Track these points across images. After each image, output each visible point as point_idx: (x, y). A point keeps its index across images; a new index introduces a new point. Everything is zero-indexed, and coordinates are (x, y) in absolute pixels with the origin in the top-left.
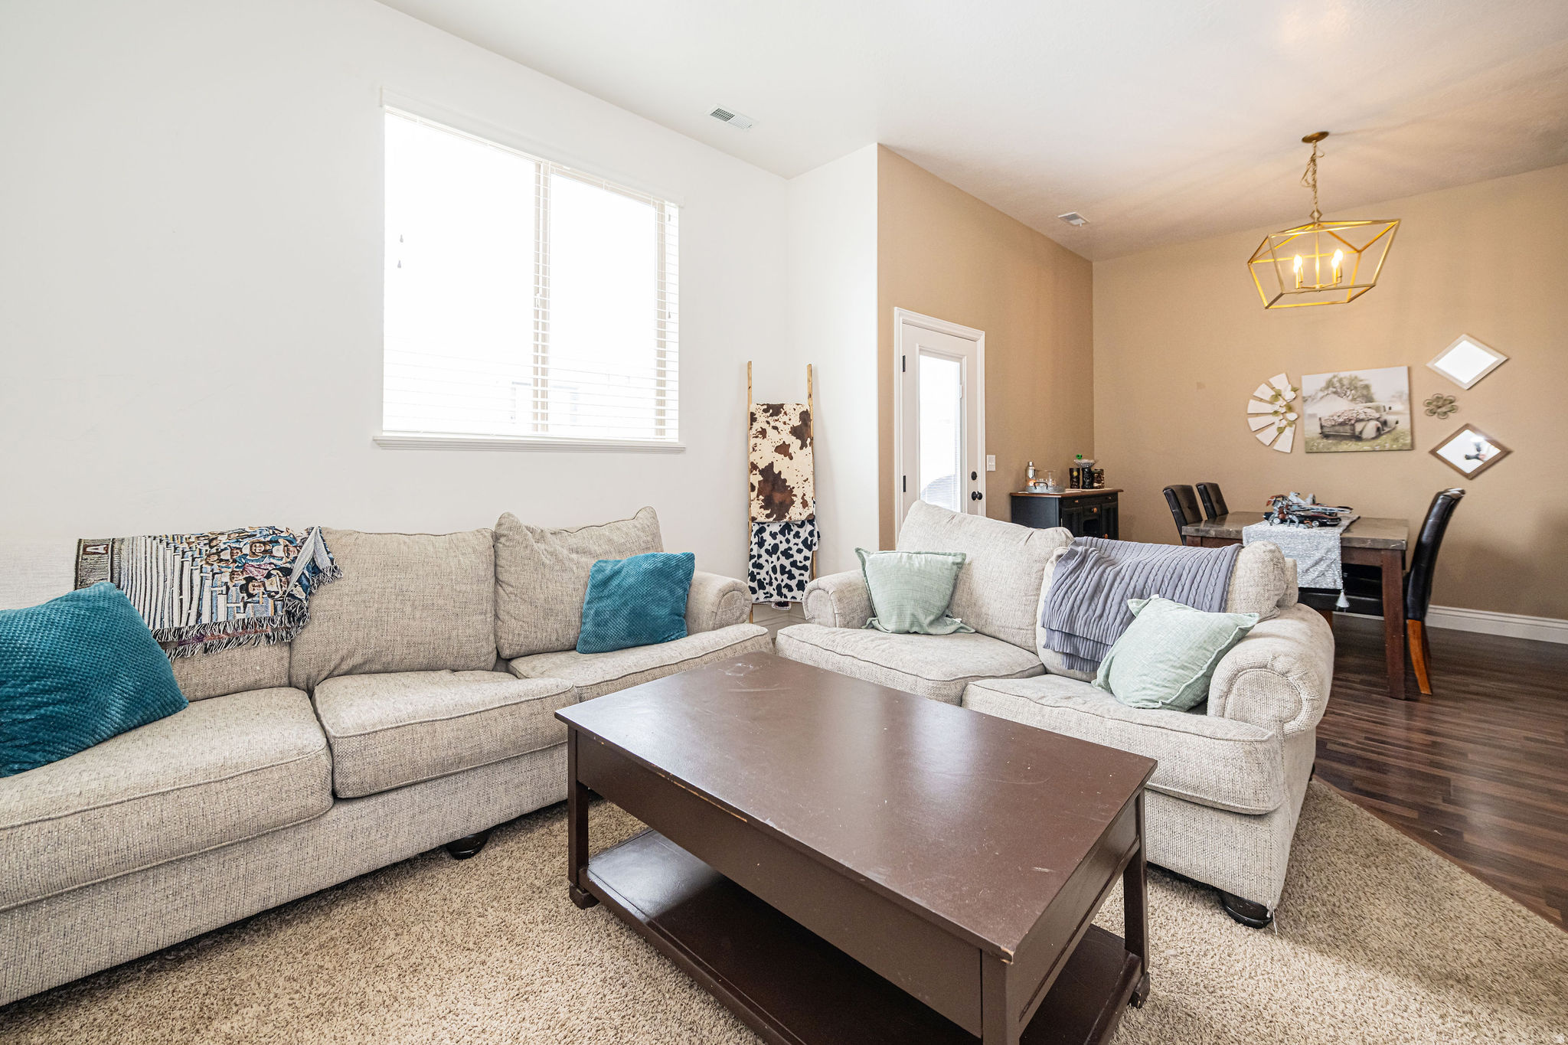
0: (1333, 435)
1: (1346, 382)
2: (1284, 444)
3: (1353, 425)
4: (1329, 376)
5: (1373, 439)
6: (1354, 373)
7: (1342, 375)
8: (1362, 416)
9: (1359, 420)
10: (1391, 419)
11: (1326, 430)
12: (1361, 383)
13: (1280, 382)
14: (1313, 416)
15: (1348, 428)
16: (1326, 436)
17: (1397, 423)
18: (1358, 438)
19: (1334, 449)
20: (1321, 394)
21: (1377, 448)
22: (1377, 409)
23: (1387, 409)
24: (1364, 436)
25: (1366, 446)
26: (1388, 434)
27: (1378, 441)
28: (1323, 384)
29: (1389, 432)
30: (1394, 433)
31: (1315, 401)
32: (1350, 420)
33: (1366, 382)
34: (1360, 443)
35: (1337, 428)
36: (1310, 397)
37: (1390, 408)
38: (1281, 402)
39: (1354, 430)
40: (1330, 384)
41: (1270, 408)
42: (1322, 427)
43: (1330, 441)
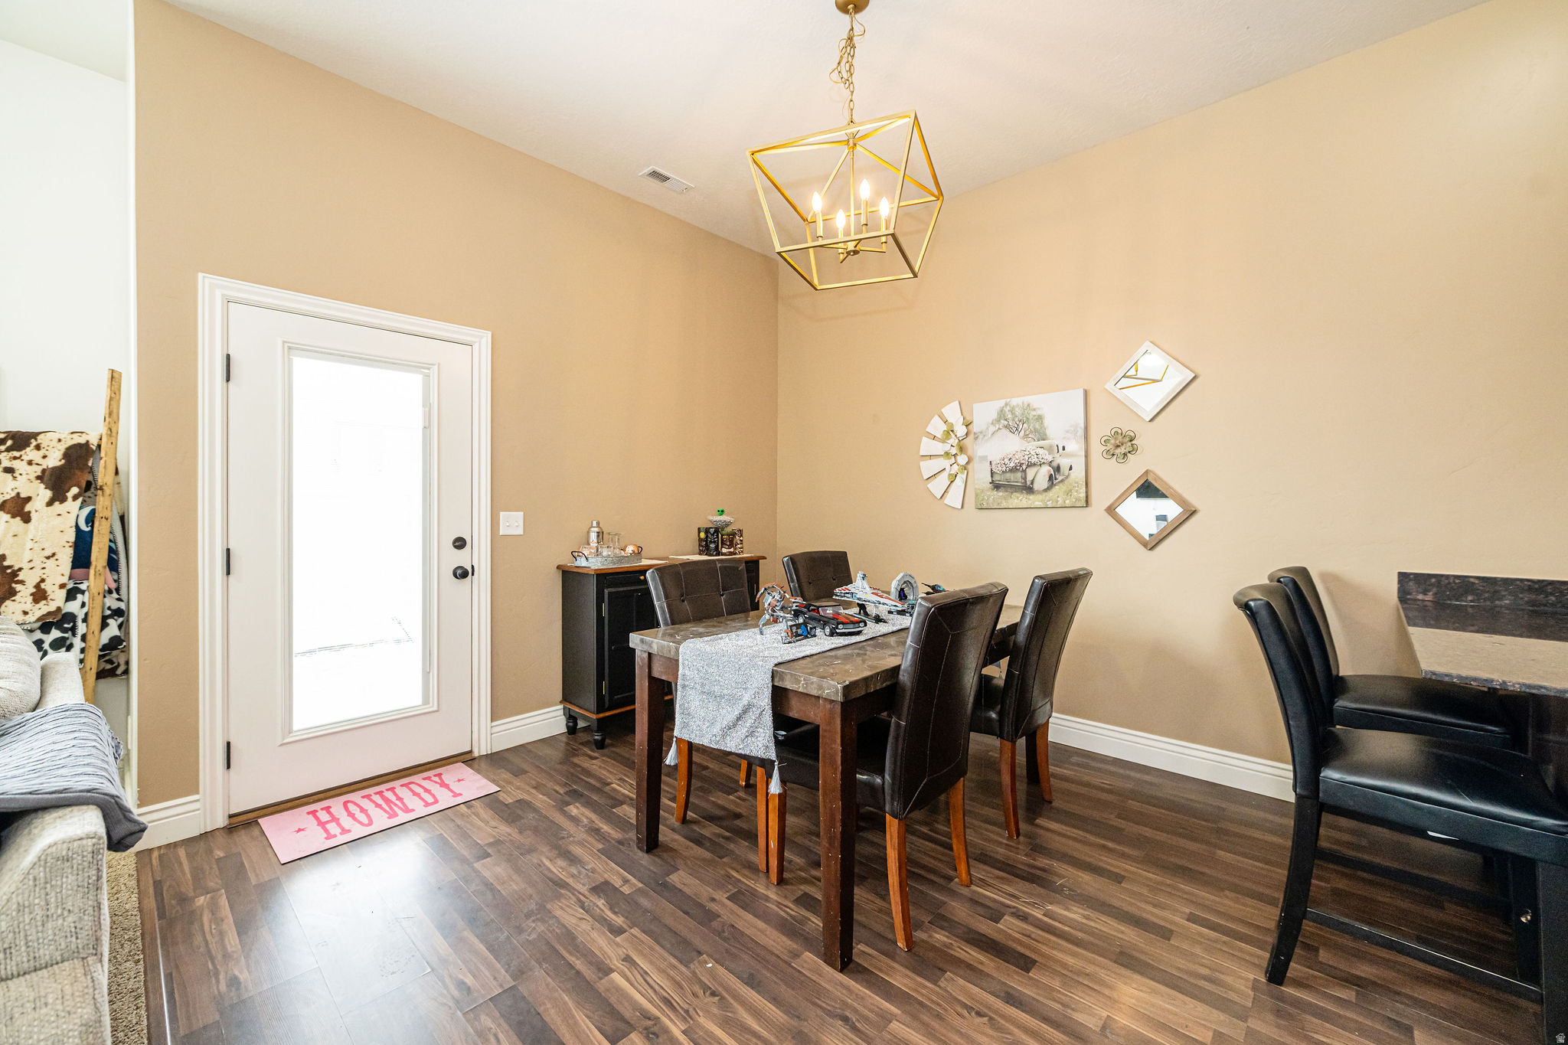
0: (1004, 486)
1: (1018, 412)
2: (954, 499)
3: (1024, 471)
4: (1001, 403)
5: (1046, 490)
6: (1028, 399)
7: (1015, 401)
8: (1034, 460)
9: (1030, 465)
10: (1064, 463)
11: (996, 478)
12: (1034, 413)
13: (952, 412)
14: (983, 458)
15: (1019, 475)
16: (997, 486)
17: (1071, 468)
18: (1029, 489)
19: (1004, 505)
20: (992, 429)
21: (1049, 504)
22: (1050, 449)
23: (1061, 449)
24: (1036, 487)
25: (1035, 500)
26: (1061, 485)
27: (1051, 494)
28: (995, 416)
29: (1062, 481)
30: (1066, 482)
31: (986, 438)
32: (1022, 464)
33: (1039, 412)
34: (1032, 497)
35: (1008, 475)
36: (981, 432)
37: (1064, 448)
38: (953, 441)
39: (1025, 478)
40: (1001, 415)
41: (939, 448)
42: (992, 474)
43: (1001, 494)
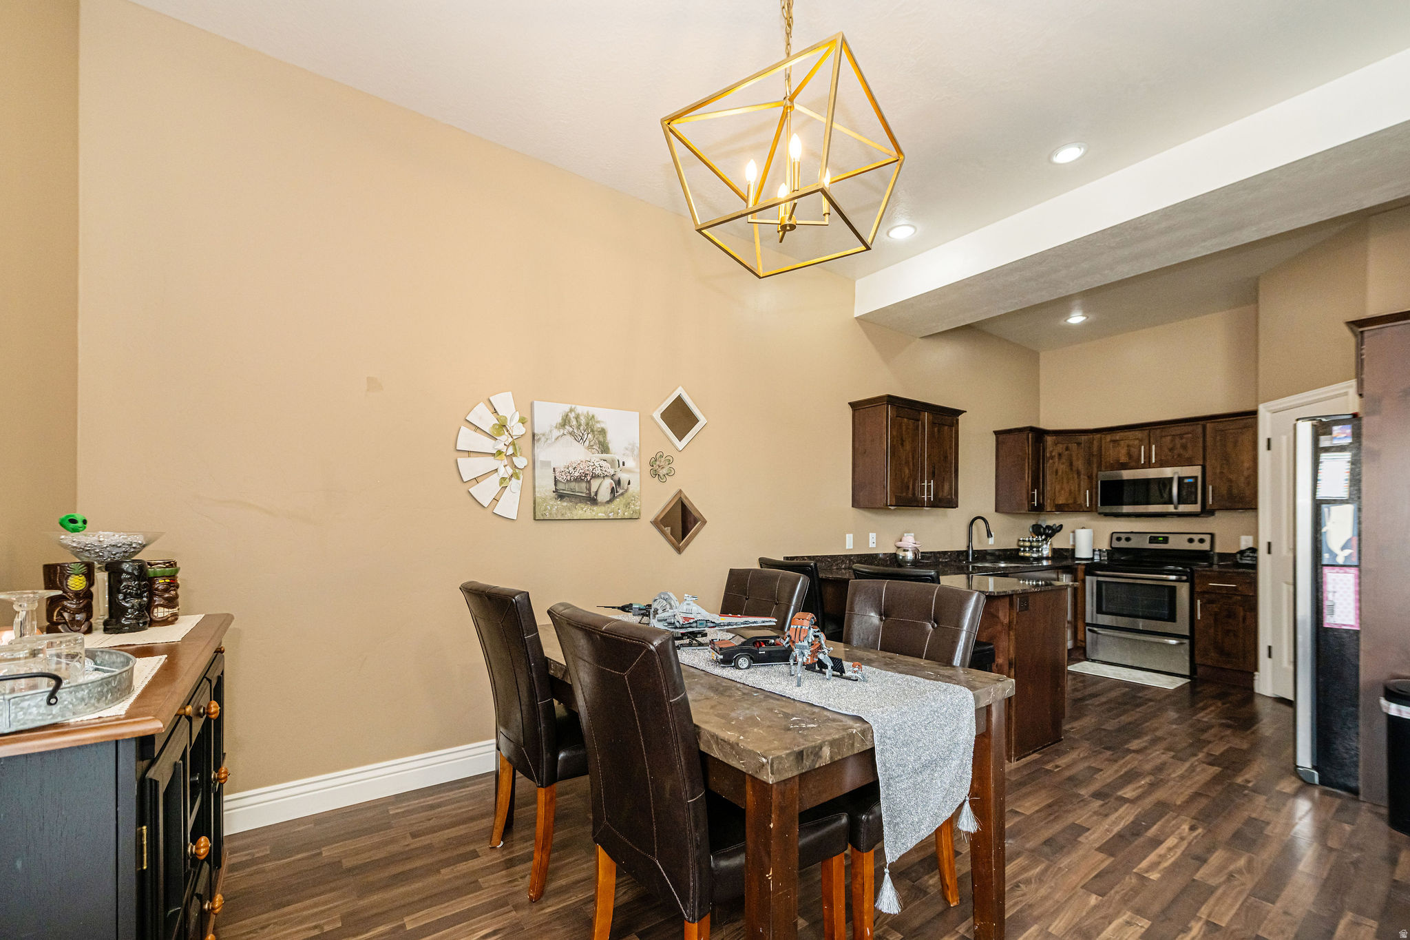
0: (568, 495)
1: (583, 421)
2: (510, 506)
3: (589, 482)
4: (566, 408)
5: (608, 502)
6: (593, 410)
7: (581, 409)
8: (598, 471)
9: (595, 476)
10: (624, 477)
11: (560, 486)
12: (598, 425)
13: (506, 404)
14: (547, 464)
15: (584, 485)
16: (561, 496)
17: (629, 484)
18: (592, 500)
19: (568, 516)
20: (556, 433)
21: (611, 516)
22: (612, 463)
23: (621, 464)
24: (600, 498)
25: (599, 512)
26: (621, 498)
27: (612, 506)
28: (559, 420)
29: (622, 494)
30: (625, 495)
31: (549, 442)
32: (586, 475)
33: (603, 425)
34: (595, 508)
35: (573, 485)
36: (544, 435)
37: (624, 465)
38: (505, 438)
39: (589, 490)
40: (565, 422)
41: (488, 445)
42: (556, 482)
43: (565, 504)
